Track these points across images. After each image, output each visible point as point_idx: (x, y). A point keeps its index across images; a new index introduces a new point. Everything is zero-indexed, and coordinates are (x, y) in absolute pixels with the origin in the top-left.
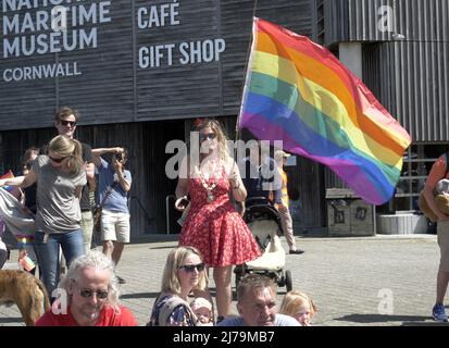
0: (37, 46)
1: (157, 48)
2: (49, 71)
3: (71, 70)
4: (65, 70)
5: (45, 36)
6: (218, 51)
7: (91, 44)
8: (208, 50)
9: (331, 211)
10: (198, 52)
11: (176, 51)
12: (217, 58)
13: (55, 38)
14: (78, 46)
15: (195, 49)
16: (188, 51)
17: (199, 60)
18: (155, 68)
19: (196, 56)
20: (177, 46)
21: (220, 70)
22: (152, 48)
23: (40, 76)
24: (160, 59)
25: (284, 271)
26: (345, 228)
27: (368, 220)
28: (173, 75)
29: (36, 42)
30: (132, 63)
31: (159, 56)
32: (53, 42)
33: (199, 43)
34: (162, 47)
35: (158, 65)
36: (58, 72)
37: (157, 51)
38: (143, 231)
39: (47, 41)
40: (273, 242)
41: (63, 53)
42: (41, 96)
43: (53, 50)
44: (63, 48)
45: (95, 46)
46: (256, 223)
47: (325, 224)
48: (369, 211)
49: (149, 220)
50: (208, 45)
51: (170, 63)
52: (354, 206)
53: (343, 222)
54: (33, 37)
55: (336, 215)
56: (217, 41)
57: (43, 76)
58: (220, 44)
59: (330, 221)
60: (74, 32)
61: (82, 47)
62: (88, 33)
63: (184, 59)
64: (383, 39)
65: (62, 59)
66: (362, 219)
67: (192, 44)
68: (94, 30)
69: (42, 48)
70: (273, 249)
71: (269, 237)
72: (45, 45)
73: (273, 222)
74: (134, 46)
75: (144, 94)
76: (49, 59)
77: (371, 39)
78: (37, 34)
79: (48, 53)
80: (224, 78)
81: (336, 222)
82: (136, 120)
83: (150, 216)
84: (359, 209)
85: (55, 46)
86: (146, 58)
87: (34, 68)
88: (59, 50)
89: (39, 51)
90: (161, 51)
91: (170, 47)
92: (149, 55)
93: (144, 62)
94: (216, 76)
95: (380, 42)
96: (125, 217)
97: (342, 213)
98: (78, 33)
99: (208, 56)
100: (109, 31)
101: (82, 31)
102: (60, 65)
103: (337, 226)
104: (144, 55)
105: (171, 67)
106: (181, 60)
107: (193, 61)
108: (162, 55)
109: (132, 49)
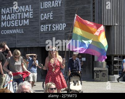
0: (11, 24)
1: (46, 26)
2: (14, 31)
3: (21, 31)
4: (19, 31)
5: (14, 21)
6: (64, 27)
7: (27, 24)
8: (61, 26)
9: (95, 74)
10: (58, 27)
11: (51, 27)
12: (63, 29)
13: (16, 22)
14: (23, 24)
15: (57, 26)
16: (55, 27)
17: (58, 30)
18: (45, 31)
19: (57, 28)
20: (52, 25)
21: (64, 33)
22: (45, 26)
23: (12, 33)
24: (47, 29)
25: (81, 91)
26: (99, 79)
27: (106, 77)
28: (50, 34)
29: (11, 23)
30: (38, 30)
31: (46, 28)
32: (16, 23)
33: (58, 25)
34: (47, 25)
35: (46, 30)
36: (17, 32)
37: (46, 27)
38: (40, 78)
39: (14, 23)
40: (78, 83)
41: (19, 26)
42: (12, 38)
43: (16, 25)
44: (19, 25)
45: (28, 24)
46: (73, 77)
47: (93, 78)
48: (106, 74)
49: (42, 75)
50: (61, 25)
51: (50, 30)
52: (102, 73)
53: (99, 77)
54: (10, 21)
55: (96, 75)
56: (63, 24)
57: (13, 33)
58: (64, 25)
59: (95, 77)
60: (22, 20)
61: (24, 25)
62: (26, 21)
63: (54, 29)
64: (112, 25)
65: (18, 28)
66: (104, 77)
67: (56, 25)
68: (28, 20)
69: (13, 25)
70: (78, 85)
71: (77, 81)
72: (13, 24)
73: (78, 77)
74: (40, 25)
75: (42, 39)
76: (15, 28)
77: (108, 25)
78: (11, 21)
79: (14, 26)
80: (65, 35)
81: (96, 77)
82: (39, 46)
83: (42, 74)
84: (103, 74)
85: (16, 24)
86: (43, 28)
87: (10, 30)
88: (18, 25)
89: (12, 26)
90: (47, 27)
91: (50, 25)
92: (44, 28)
93: (42, 30)
94: (63, 34)
95: (111, 26)
96: (36, 74)
97: (98, 75)
98: (23, 21)
99: (61, 28)
100: (32, 20)
101: (24, 20)
102: (18, 30)
103: (97, 78)
104: (42, 27)
105: (50, 31)
106: (53, 29)
107: (56, 30)
108: (47, 28)
109: (39, 26)
